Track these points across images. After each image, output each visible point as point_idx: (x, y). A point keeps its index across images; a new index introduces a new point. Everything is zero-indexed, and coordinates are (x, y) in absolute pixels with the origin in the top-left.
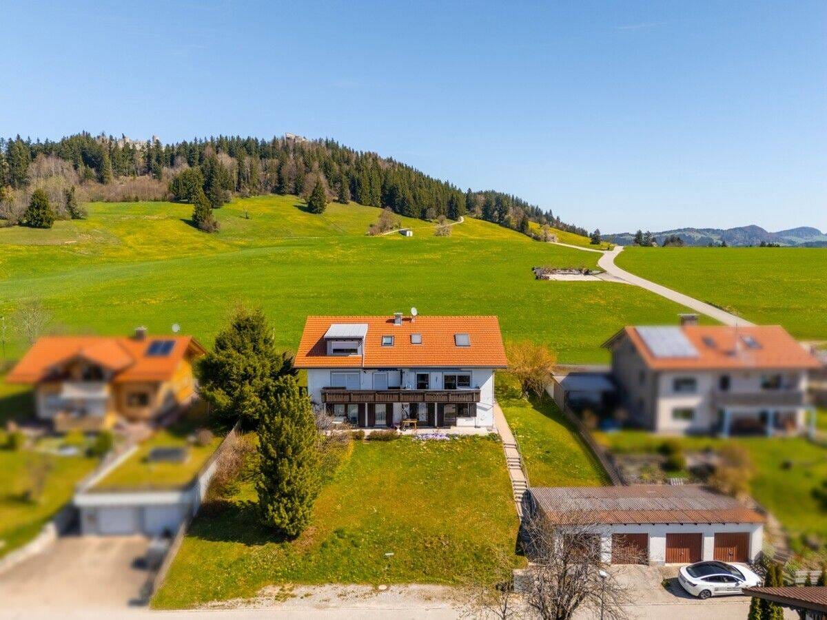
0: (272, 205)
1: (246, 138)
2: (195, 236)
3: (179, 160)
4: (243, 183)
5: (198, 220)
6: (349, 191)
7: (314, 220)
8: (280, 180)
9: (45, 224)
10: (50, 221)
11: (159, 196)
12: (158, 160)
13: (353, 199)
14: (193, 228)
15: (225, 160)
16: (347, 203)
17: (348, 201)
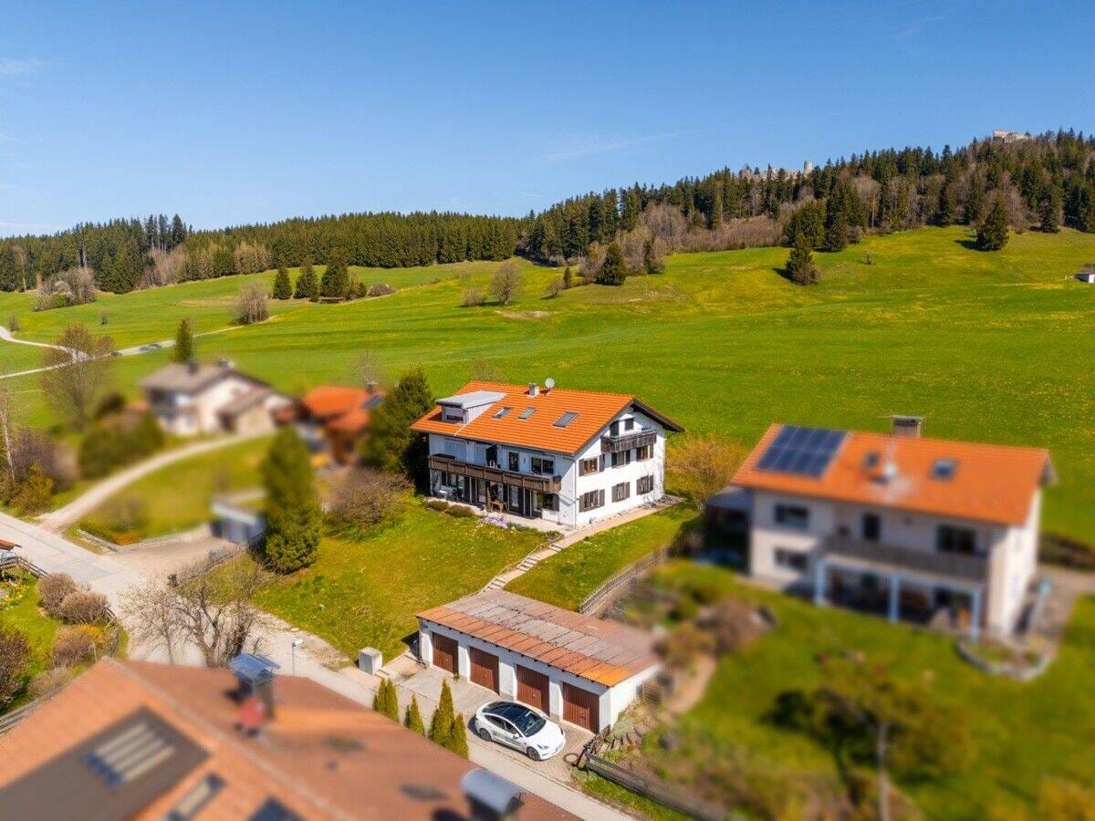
0: (920, 243)
1: (903, 150)
2: (784, 290)
3: (803, 191)
4: (882, 217)
5: (792, 269)
6: (1061, 212)
7: (983, 261)
8: (943, 203)
9: (616, 280)
10: (622, 277)
11: (770, 240)
12: (778, 196)
13: (1069, 223)
14: (786, 280)
15: (865, 185)
16: (1055, 231)
17: (1059, 227)
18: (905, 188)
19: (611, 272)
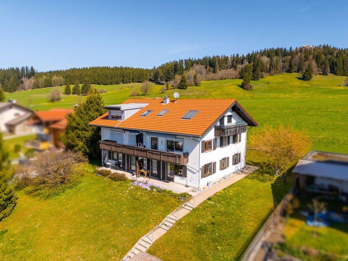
0: (284, 78)
1: (276, 48)
2: (241, 92)
3: (245, 61)
4: (271, 69)
5: (244, 85)
6: (329, 68)
7: (305, 84)
8: (290, 66)
9: (185, 88)
10: (186, 86)
11: (234, 77)
12: (237, 62)
13: (331, 72)
15: (265, 59)
16: (327, 75)
17: (328, 74)
18: (278, 60)
19: (183, 84)
